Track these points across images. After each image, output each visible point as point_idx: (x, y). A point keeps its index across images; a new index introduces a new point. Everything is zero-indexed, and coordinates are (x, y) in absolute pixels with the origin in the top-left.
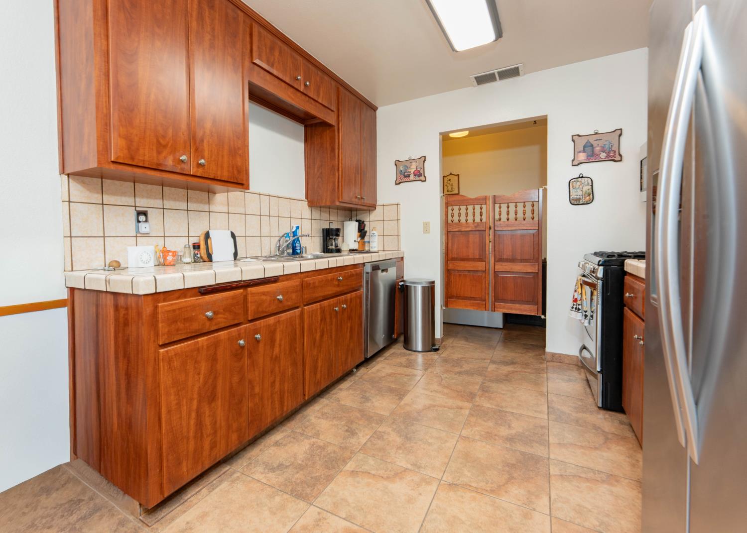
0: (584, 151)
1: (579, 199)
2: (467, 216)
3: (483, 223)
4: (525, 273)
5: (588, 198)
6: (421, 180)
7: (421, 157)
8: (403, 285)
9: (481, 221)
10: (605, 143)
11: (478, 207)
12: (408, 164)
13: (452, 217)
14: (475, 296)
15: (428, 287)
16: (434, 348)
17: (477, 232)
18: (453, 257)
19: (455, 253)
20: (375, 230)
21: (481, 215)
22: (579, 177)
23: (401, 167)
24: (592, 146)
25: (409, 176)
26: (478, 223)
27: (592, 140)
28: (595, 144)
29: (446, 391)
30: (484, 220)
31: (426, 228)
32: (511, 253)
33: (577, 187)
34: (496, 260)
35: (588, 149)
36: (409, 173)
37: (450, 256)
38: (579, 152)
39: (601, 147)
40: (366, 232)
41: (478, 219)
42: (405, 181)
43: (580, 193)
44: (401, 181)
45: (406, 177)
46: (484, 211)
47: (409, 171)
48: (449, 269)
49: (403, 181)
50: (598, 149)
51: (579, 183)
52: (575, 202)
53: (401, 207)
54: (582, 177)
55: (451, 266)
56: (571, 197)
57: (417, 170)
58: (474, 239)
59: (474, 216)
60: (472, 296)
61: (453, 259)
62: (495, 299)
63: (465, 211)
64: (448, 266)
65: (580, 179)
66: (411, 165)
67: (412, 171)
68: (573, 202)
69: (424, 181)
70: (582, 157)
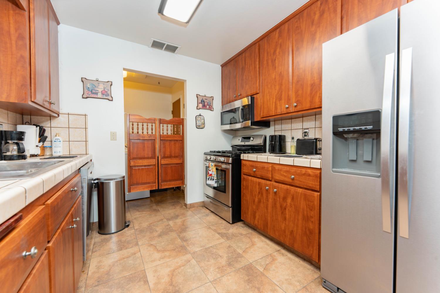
0: (201, 103)
1: (200, 126)
2: (143, 129)
3: (153, 135)
4: (176, 164)
5: (203, 126)
6: (108, 99)
7: (108, 82)
8: (97, 182)
9: (152, 133)
10: (208, 101)
11: (150, 125)
12: (96, 83)
13: (133, 130)
14: (149, 182)
15: (121, 180)
16: (126, 225)
17: (150, 141)
18: (134, 157)
19: (135, 154)
20: (59, 136)
21: (152, 130)
22: (199, 115)
23: (89, 84)
24: (204, 101)
25: (97, 94)
26: (150, 135)
27: (204, 98)
28: (205, 101)
29: (167, 254)
30: (154, 133)
31: (113, 136)
32: (169, 153)
33: (199, 120)
34: (162, 157)
35: (203, 103)
36: (97, 92)
37: (132, 157)
38: (200, 103)
39: (207, 103)
40: (46, 137)
41: (150, 133)
42: (92, 96)
43: (200, 123)
44: (88, 96)
45: (94, 94)
46: (154, 127)
47: (97, 89)
48: (131, 166)
49: (90, 96)
50: (206, 103)
51: (199, 118)
52: (198, 127)
53: (89, 118)
54: (201, 115)
55: (132, 164)
56: (197, 124)
57: (104, 90)
58: (148, 144)
59: (147, 130)
60: (147, 182)
61: (134, 158)
62: (161, 181)
63: (142, 126)
64: (130, 163)
65: (200, 116)
66: (99, 85)
67: (100, 90)
68: (197, 127)
69: (111, 100)
70: (201, 106)
